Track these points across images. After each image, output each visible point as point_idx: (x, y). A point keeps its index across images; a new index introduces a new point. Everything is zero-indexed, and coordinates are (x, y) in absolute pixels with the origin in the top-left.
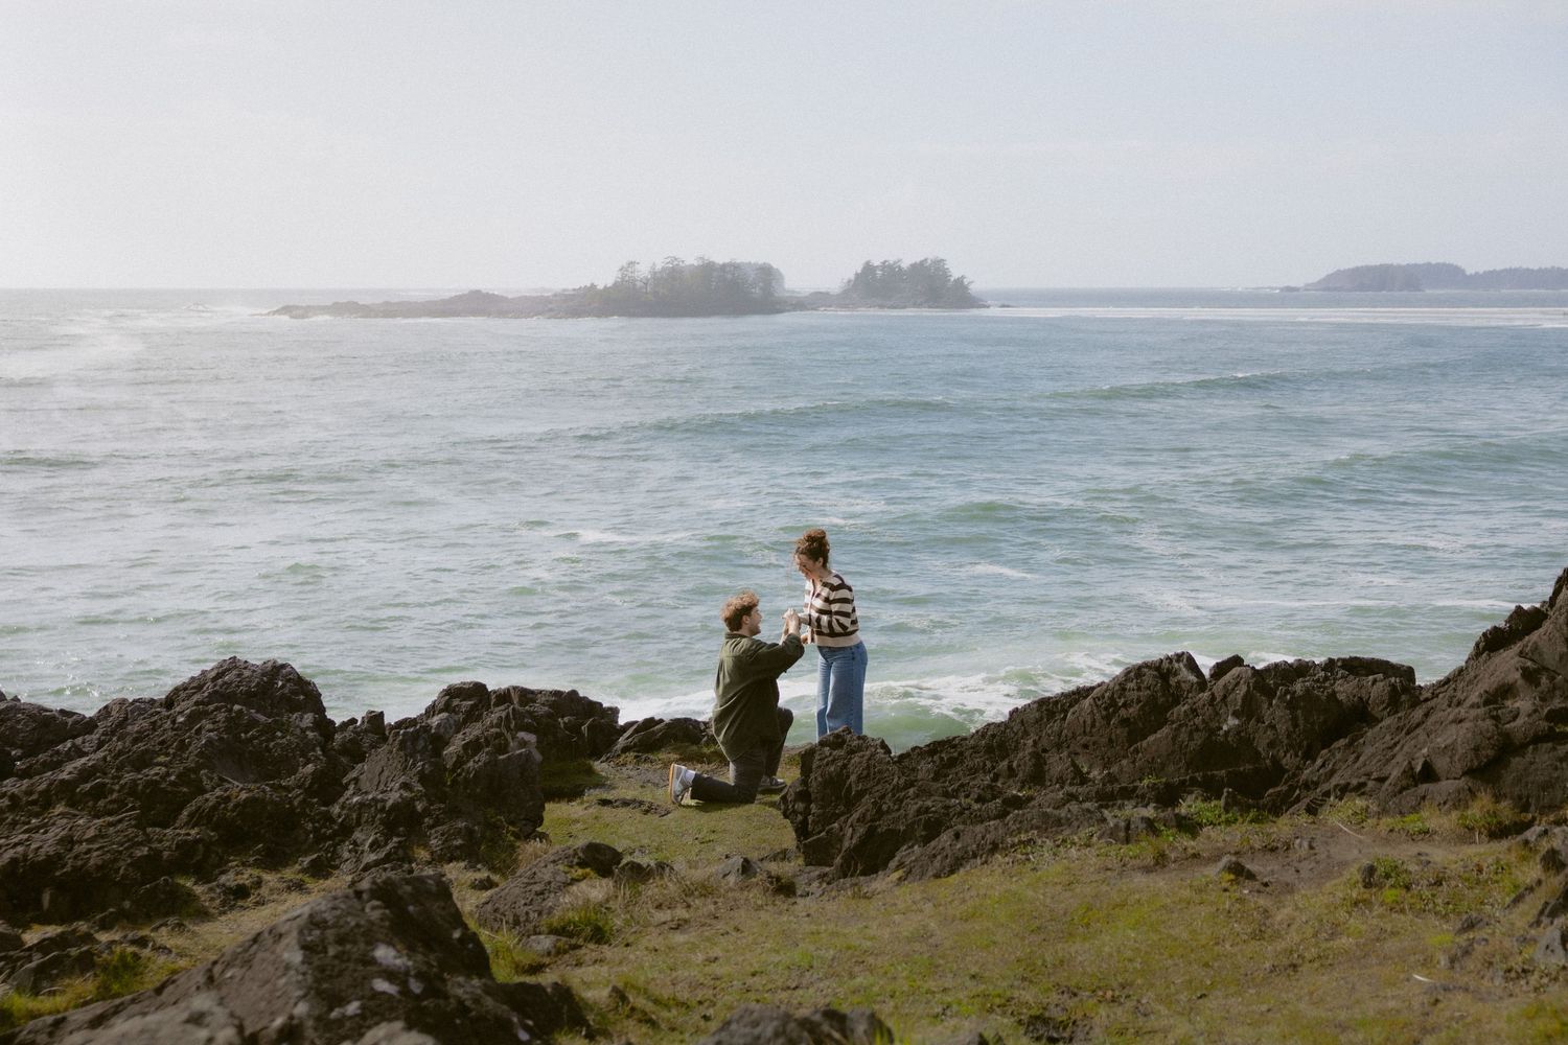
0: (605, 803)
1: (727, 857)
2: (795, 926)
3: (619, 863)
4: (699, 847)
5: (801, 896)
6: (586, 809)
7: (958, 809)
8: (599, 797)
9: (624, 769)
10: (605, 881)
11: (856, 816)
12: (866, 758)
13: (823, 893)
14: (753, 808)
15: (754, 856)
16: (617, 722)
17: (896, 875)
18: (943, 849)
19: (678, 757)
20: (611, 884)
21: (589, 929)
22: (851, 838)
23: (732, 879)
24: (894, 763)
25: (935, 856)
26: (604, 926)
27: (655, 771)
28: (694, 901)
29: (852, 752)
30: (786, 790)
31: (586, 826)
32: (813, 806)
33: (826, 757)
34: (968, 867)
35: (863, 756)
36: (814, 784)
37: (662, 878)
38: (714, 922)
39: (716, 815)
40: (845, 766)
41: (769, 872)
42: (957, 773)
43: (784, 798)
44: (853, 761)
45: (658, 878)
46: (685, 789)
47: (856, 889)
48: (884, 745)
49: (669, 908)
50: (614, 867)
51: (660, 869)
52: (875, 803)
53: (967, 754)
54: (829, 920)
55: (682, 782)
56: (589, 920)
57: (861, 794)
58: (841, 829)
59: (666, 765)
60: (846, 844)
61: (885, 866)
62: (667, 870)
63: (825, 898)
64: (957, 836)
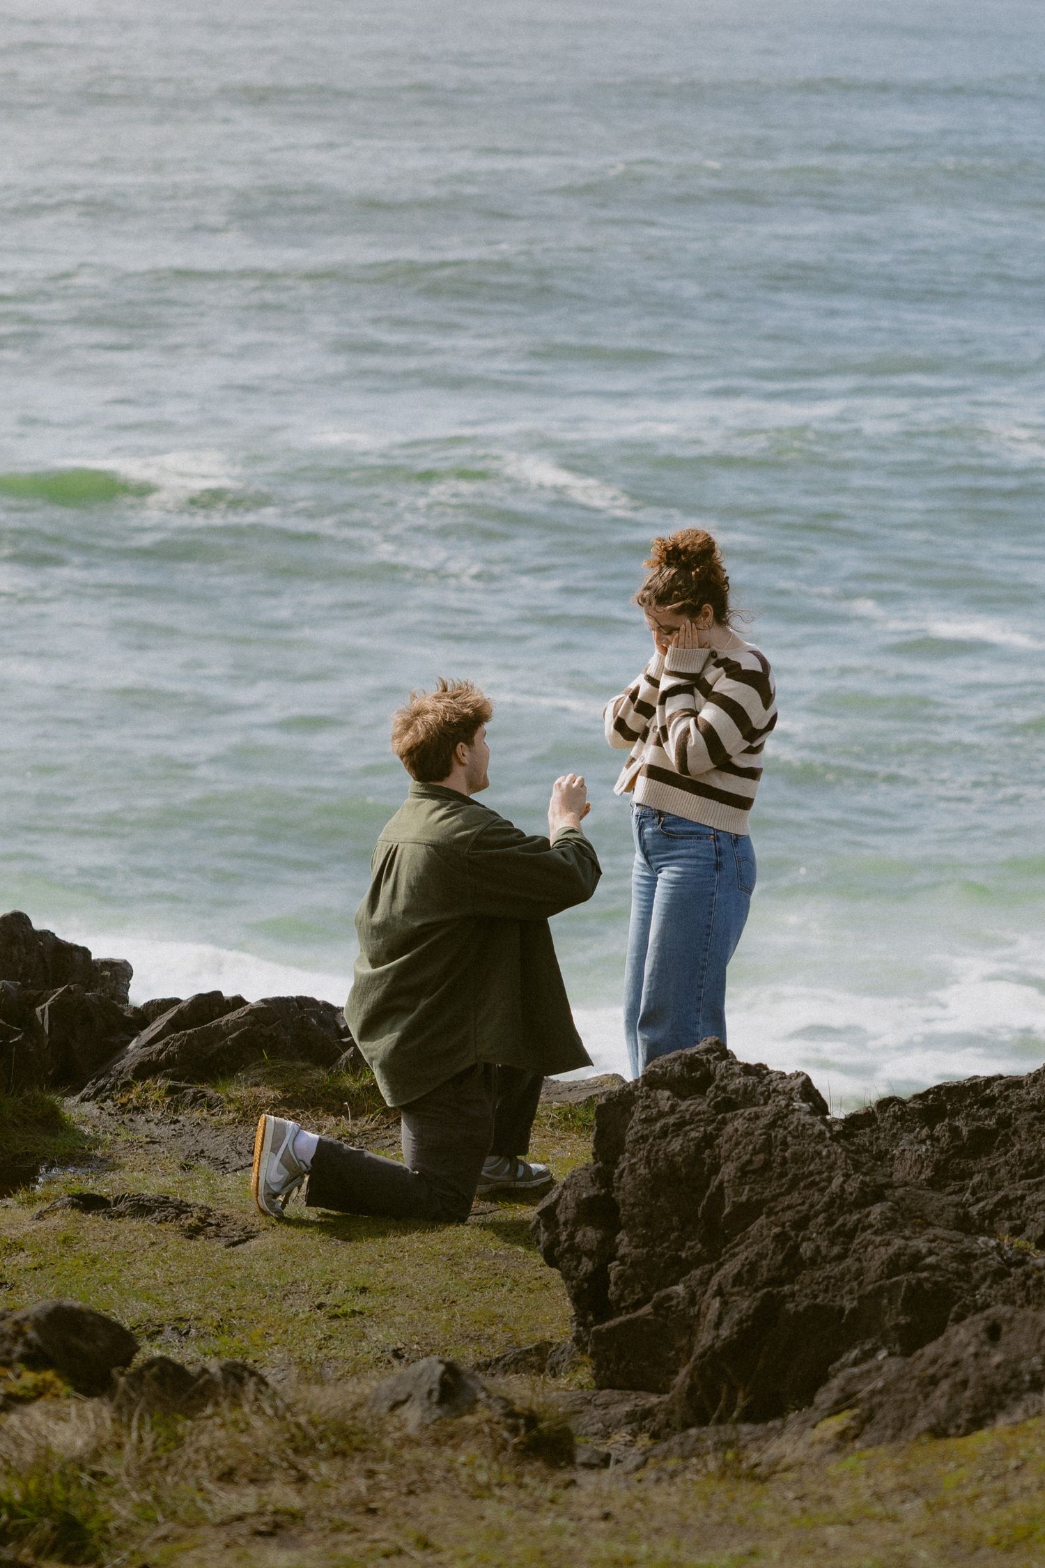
0: (89, 1203)
1: (397, 1354)
2: (572, 1542)
3: (127, 1362)
4: (326, 1326)
5: (588, 1466)
6: (40, 1216)
7: (994, 1262)
8: (76, 1188)
9: (141, 1119)
10: (90, 1405)
11: (731, 1268)
12: (764, 1121)
13: (644, 1464)
14: (463, 1236)
15: (468, 1357)
16: (126, 1000)
17: (834, 1425)
18: (956, 1364)
19: (278, 1094)
20: (107, 1413)
21: (47, 1523)
22: (718, 1325)
23: (412, 1415)
24: (835, 1138)
25: (934, 1381)
26: (87, 1518)
27: (218, 1128)
28: (315, 1466)
29: (728, 1105)
30: (553, 1196)
31: (40, 1260)
32: (622, 1236)
33: (662, 1115)
34: (1019, 1414)
35: (757, 1117)
36: (627, 1180)
37: (236, 1403)
38: (368, 1521)
39: (370, 1248)
40: (708, 1141)
41: (508, 1403)
42: (992, 1172)
43: (548, 1214)
44: (729, 1129)
45: (225, 1404)
46: (293, 1178)
47: (730, 1455)
48: (808, 1091)
49: (253, 1481)
50: (114, 1372)
51: (232, 1382)
52: (781, 1238)
53: (1022, 1121)
54: (658, 1531)
55: (287, 1162)
56: (48, 1502)
57: (747, 1213)
58: (693, 1300)
59: (248, 1115)
60: (705, 1338)
61: (805, 1397)
62: (251, 1385)
63: (650, 1474)
64: (994, 1332)
